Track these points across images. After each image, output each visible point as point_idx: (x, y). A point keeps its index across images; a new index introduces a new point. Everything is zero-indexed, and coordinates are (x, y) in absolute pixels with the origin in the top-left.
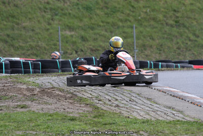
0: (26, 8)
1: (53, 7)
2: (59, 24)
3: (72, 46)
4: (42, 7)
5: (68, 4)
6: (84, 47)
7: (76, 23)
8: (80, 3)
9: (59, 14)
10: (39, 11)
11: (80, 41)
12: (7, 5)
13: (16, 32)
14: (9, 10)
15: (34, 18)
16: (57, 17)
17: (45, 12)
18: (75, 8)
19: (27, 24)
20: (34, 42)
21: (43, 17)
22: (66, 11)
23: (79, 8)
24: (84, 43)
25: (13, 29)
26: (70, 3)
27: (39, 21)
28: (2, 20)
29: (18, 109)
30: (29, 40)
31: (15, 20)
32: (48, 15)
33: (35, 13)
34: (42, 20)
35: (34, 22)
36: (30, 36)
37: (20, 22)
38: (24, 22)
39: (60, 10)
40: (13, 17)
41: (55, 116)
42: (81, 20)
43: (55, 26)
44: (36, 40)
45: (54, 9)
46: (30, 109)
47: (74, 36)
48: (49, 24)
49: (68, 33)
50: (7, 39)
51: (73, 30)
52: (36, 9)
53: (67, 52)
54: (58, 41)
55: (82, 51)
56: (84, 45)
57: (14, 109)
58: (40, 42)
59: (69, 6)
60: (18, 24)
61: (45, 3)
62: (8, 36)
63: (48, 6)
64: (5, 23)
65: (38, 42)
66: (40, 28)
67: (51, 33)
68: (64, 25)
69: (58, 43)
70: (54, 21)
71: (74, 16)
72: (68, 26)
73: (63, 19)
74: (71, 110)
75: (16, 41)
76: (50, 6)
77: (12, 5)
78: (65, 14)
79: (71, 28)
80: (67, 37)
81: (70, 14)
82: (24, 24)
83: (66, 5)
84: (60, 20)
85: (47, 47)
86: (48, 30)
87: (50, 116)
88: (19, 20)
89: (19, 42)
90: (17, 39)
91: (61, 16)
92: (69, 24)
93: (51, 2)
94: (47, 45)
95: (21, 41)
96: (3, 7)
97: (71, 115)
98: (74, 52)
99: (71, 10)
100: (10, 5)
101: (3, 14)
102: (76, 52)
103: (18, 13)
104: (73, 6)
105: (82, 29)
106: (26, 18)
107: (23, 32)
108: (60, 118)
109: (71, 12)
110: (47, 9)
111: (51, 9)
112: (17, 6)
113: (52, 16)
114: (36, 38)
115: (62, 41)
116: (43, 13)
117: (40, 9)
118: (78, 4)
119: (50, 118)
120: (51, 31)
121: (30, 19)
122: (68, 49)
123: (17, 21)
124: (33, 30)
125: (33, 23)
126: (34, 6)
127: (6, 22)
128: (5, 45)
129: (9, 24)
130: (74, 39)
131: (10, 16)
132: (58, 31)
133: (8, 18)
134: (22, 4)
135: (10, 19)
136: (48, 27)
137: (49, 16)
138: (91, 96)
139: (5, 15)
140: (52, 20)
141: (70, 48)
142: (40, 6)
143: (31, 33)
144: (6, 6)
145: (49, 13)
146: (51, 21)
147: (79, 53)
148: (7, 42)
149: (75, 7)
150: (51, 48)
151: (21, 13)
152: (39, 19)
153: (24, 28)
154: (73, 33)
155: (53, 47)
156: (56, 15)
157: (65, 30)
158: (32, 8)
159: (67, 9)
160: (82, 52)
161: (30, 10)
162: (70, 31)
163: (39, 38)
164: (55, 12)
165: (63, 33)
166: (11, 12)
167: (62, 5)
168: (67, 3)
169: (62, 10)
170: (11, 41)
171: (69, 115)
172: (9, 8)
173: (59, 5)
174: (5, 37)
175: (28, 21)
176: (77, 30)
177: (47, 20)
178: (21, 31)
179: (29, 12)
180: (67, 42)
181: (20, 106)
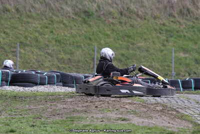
0: (142, 28)
1: (169, 29)
2: (174, 46)
3: (185, 68)
4: (158, 28)
5: (184, 26)
6: (197, 70)
7: (191, 45)
8: (196, 26)
9: (175, 36)
10: (155, 32)
11: (193, 63)
12: (123, 25)
13: (131, 52)
14: (125, 30)
15: (149, 38)
16: (172, 39)
17: (160, 33)
18: (190, 31)
19: (142, 44)
20: (148, 62)
21: (158, 38)
22: (182, 34)
23: (194, 31)
24: (197, 66)
25: (128, 49)
26: (186, 26)
27: (154, 42)
28: (118, 40)
29: (119, 122)
30: (143, 60)
31: (130, 40)
32: (162, 36)
33: (150, 34)
34: (156, 41)
35: (150, 43)
36: (145, 56)
37: (135, 42)
38: (139, 43)
39: (175, 33)
40: (129, 37)
41: (153, 130)
42: (196, 43)
43: (169, 47)
44: (150, 60)
45: (170, 31)
46: (131, 122)
47: (188, 58)
48: (164, 45)
49: (182, 55)
50: (122, 58)
51: (187, 53)
52: (152, 30)
53: (180, 74)
54: (171, 62)
55: (195, 73)
56: (197, 68)
57: (115, 121)
58: (153, 62)
59: (185, 28)
60: (133, 44)
61: (161, 24)
62: (123, 55)
63: (164, 28)
64: (121, 43)
65: (151, 63)
66: (154, 49)
67: (165, 54)
68: (179, 47)
69: (171, 65)
70: (168, 43)
71: (189, 38)
72: (182, 48)
73: (178, 41)
74: (172, 126)
75: (130, 60)
76: (166, 27)
77: (128, 25)
78: (180, 37)
79: (185, 51)
80: (180, 59)
81: (185, 36)
82: (139, 45)
83: (182, 28)
84: (175, 42)
85: (160, 68)
86: (162, 51)
87: (149, 129)
88: (134, 40)
89: (133, 61)
90: (131, 59)
91: (176, 38)
92: (183, 46)
93: (167, 24)
94: (160, 66)
95: (135, 61)
96: (120, 27)
97: (170, 129)
98: (187, 74)
99: (186, 32)
100: (127, 25)
101: (119, 34)
102: (189, 74)
103: (133, 33)
104: (188, 29)
105: (197, 52)
106: (141, 38)
107: (138, 52)
108: (158, 132)
109: (186, 34)
110: (162, 30)
111: (167, 31)
112: (133, 27)
113: (167, 38)
114: (150, 59)
115: (176, 63)
116: (159, 35)
117: (156, 30)
118: (193, 27)
119: (149, 131)
120: (165, 52)
121: (145, 39)
122: (182, 71)
123: (133, 41)
124: (147, 51)
125: (148, 43)
126: (150, 27)
127: (122, 41)
128: (119, 64)
129: (124, 43)
130: (188, 62)
131: (125, 35)
132: (172, 53)
133: (123, 37)
134: (138, 25)
135: (126, 38)
136: (163, 48)
137: (165, 38)
138: (193, 113)
139: (121, 34)
140: (167, 41)
141: (183, 70)
142: (156, 27)
143: (145, 54)
144: (122, 27)
145: (165, 35)
146: (165, 43)
147: (192, 75)
148: (121, 61)
149: (190, 29)
150: (165, 69)
151: (137, 33)
152: (154, 40)
153: (139, 48)
154: (187, 55)
155: (167, 68)
156: (172, 37)
157: (179, 52)
158: (147, 29)
159: (183, 32)
160: (195, 75)
161: (146, 30)
162: (184, 53)
163: (153, 59)
164: (170, 33)
165: (177, 54)
166: (127, 32)
167: (178, 27)
168: (182, 25)
169: (177, 32)
170: (126, 60)
171: (167, 129)
172: (125, 28)
173: (175, 27)
174: (120, 56)
175: (143, 42)
176: (191, 53)
177: (162, 42)
178: (135, 51)
179: (145, 33)
180: (180, 64)
181: (121, 118)
